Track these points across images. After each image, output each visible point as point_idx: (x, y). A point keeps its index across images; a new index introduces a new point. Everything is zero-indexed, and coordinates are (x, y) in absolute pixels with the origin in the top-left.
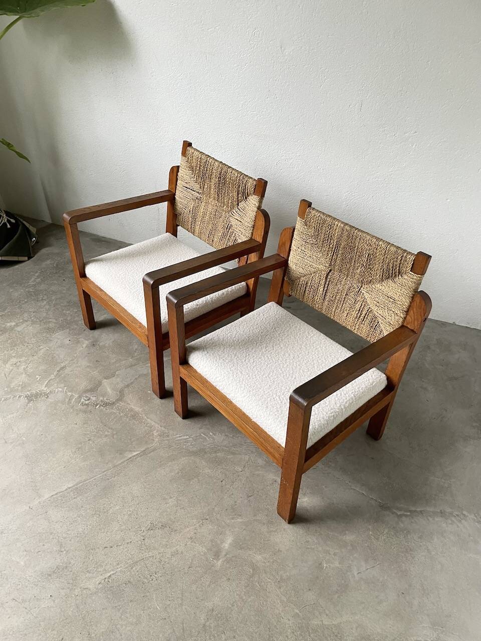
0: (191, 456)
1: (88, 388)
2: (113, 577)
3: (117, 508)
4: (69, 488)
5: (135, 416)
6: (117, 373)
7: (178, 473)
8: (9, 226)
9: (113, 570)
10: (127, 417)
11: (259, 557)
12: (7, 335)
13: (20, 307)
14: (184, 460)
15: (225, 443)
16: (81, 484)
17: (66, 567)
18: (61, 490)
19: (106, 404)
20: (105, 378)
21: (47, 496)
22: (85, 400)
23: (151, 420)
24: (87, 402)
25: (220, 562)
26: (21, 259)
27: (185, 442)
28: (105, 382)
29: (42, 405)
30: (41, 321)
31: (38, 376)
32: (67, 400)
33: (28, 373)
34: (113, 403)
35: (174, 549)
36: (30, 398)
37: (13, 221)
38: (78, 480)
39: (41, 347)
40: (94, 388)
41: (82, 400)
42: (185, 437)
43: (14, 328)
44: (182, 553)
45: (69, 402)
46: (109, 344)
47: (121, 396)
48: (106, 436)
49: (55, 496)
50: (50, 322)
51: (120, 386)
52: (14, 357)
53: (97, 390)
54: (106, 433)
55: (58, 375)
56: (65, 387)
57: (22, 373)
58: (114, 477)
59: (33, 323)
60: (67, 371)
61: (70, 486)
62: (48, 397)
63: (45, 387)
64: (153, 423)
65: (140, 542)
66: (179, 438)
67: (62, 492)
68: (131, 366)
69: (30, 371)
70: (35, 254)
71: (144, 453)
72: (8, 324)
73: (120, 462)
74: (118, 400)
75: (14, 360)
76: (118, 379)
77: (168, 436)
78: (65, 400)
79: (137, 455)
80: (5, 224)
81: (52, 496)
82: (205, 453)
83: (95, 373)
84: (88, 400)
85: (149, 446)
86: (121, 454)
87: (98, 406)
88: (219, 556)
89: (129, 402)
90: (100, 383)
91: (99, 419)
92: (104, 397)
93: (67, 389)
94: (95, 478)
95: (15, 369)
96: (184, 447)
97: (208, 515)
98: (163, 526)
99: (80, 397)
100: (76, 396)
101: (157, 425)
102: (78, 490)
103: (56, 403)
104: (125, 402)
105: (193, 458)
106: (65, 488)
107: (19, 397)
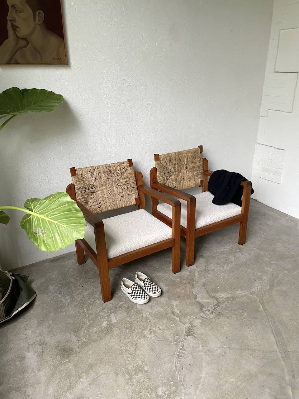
0: (272, 290)
1: (199, 308)
4: (275, 337)
5: (233, 298)
6: (194, 293)
7: (281, 297)
12: (115, 329)
13: (90, 314)
14: (274, 292)
15: (269, 277)
16: (274, 333)
18: (275, 341)
19: (217, 305)
20: (196, 299)
21: (276, 348)
22: (209, 312)
23: (240, 294)
24: (210, 312)
27: (262, 288)
28: (199, 300)
29: (200, 331)
30: (116, 309)
31: (172, 326)
32: (203, 318)
33: (166, 329)
34: (219, 302)
36: (190, 334)
38: (270, 332)
39: (145, 316)
40: (201, 306)
41: (208, 313)
43: (111, 323)
47: (215, 298)
51: (206, 296)
52: (143, 331)
53: (203, 305)
55: (178, 316)
56: (191, 316)
57: (163, 331)
59: (114, 313)
60: (177, 311)
61: (273, 337)
62: (195, 326)
63: (184, 325)
64: (243, 294)
66: (258, 289)
67: (276, 341)
68: (193, 286)
71: (262, 303)
72: (104, 325)
73: (265, 314)
74: (217, 300)
75: (146, 332)
76: (200, 295)
77: (255, 292)
78: (203, 320)
79: (262, 306)
81: (277, 346)
82: (272, 285)
83: (188, 301)
86: (259, 311)
87: (217, 309)
89: (221, 296)
90: (198, 302)
91: (228, 311)
92: (211, 304)
93: (193, 316)
94: (272, 326)
99: (204, 313)
101: (245, 293)
103: (203, 323)
104: (220, 298)
105: (273, 290)
106: (274, 339)
107: (185, 339)
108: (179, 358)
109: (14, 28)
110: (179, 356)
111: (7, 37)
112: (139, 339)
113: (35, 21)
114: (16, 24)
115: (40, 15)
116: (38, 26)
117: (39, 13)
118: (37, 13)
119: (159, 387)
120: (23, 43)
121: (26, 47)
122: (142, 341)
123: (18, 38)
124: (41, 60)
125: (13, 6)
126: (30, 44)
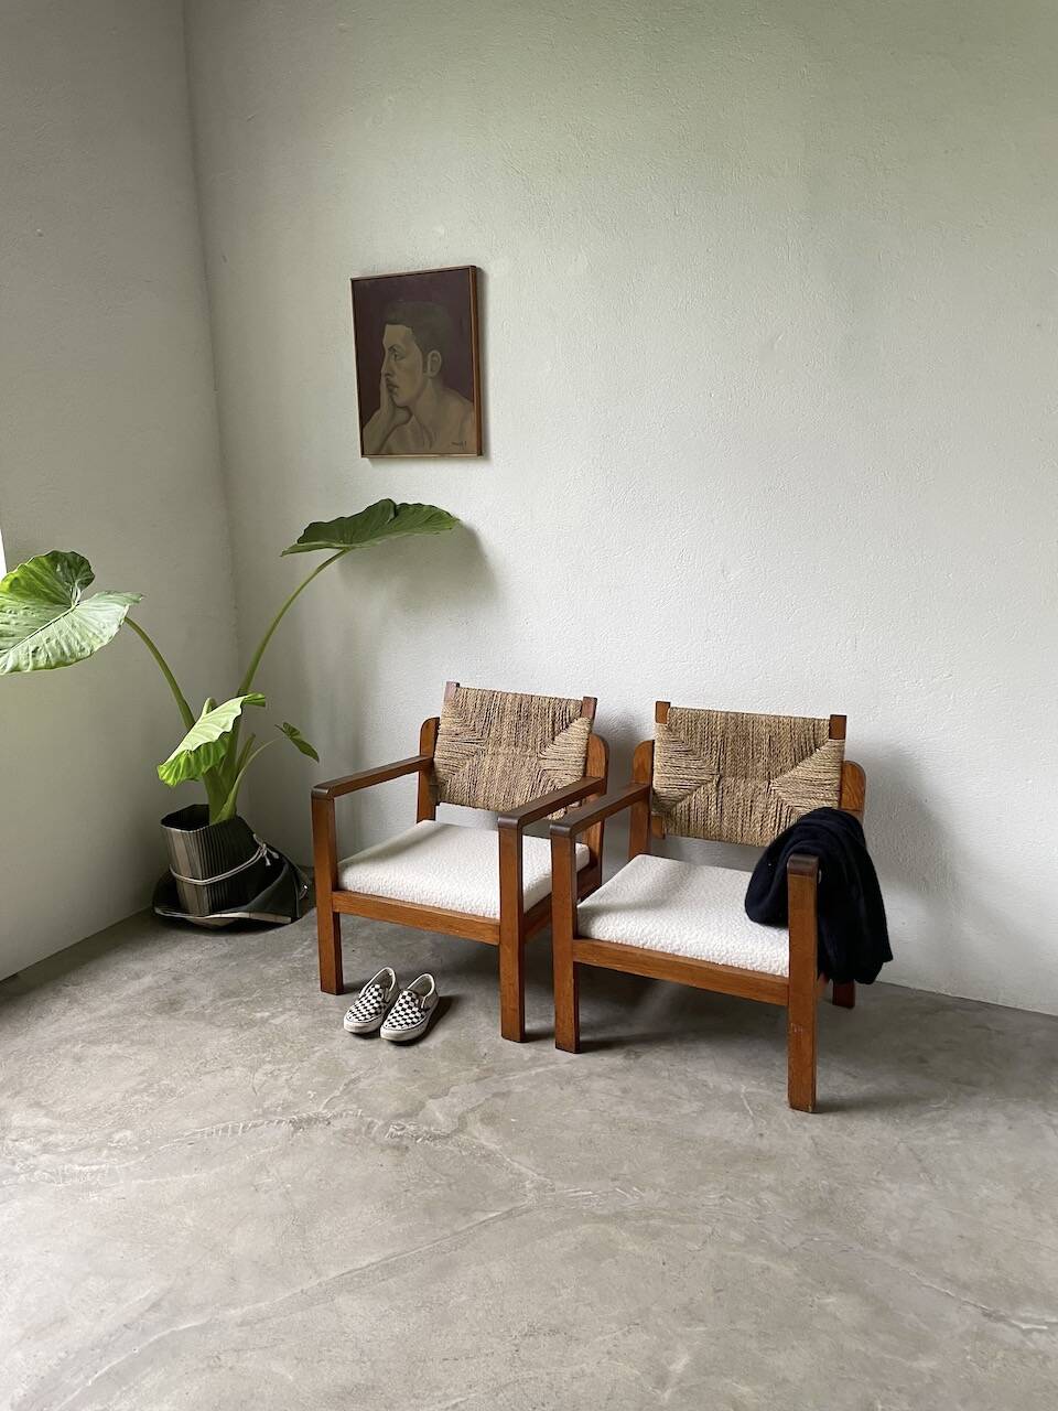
0: (599, 1223)
1: (402, 1111)
2: (462, 1406)
3: (464, 1298)
4: (373, 1264)
5: (488, 1157)
6: (452, 1090)
7: (576, 1248)
8: (268, 863)
9: (460, 1396)
10: (475, 1158)
11: (745, 1390)
12: (255, 1030)
13: (278, 991)
14: (585, 1229)
15: (664, 1204)
16: (394, 1259)
17: (373, 1387)
18: (359, 1267)
19: (434, 1138)
20: (431, 1097)
21: (333, 1274)
22: (397, 1130)
23: (520, 1163)
24: (399, 1133)
25: (667, 1395)
26: (280, 919)
27: (586, 1200)
28: (431, 1104)
29: (318, 1135)
30: (314, 1011)
31: (310, 1092)
32: (364, 1129)
33: (294, 1087)
34: (448, 1136)
35: (577, 1368)
36: (297, 1125)
37: (275, 855)
38: (390, 1251)
39: (316, 1049)
40: (413, 1111)
41: (391, 1130)
42: (586, 1193)
43: (267, 1020)
44: (593, 1375)
45: (368, 1132)
46: (435, 1047)
47: (462, 1125)
48: (437, 1185)
49: (348, 1276)
50: (330, 1011)
51: (458, 1110)
52: (269, 1062)
53: (418, 1115)
54: (437, 1182)
55: (347, 1091)
56: (359, 1108)
57: (283, 1087)
58: (456, 1250)
59: (301, 1012)
60: (363, 1084)
61: (373, 1260)
62: (329, 1123)
63: (324, 1108)
64: (524, 1170)
65: (509, 1354)
66: (573, 1194)
67: (360, 1269)
68: (478, 1080)
69: (296, 1082)
70: (302, 914)
71: (509, 1214)
72: (259, 1015)
73: (464, 1227)
74: (456, 1131)
75: (268, 1067)
76: (455, 1100)
77: (553, 1190)
78: (360, 1129)
79: (496, 1217)
80: (263, 859)
81: (343, 1274)
82: (626, 1219)
83: (413, 1089)
84: (403, 1129)
85: (518, 1204)
86: (464, 1215)
87: (420, 1140)
88: (664, 1384)
89: (477, 1135)
90: (422, 1105)
91: (422, 1159)
92: (429, 1125)
93: (363, 1112)
95: (272, 1081)
96: (585, 1207)
97: (640, 1317)
98: (554, 1331)
99: (387, 1125)
100: (381, 1123)
101: (530, 1173)
102: (389, 1268)
103: (345, 1133)
104: (470, 1134)
105: (602, 1226)
106: (364, 1264)
107: (279, 1122)
108: (217, 1131)
109: (391, 387)
110: (225, 1130)
111: (378, 408)
112: (244, 1066)
113: (424, 371)
114: (395, 380)
115: (435, 358)
116: (430, 380)
117: (433, 355)
118: (429, 356)
119: (133, 1130)
120: (402, 415)
121: (407, 422)
122: (238, 1071)
123: (395, 406)
124: (431, 446)
125: (392, 349)
126: (414, 417)
